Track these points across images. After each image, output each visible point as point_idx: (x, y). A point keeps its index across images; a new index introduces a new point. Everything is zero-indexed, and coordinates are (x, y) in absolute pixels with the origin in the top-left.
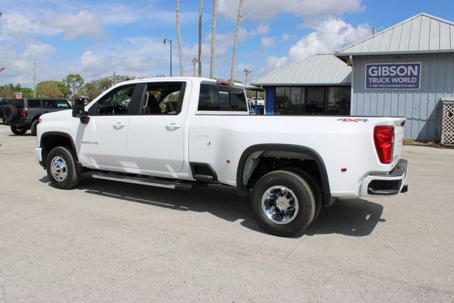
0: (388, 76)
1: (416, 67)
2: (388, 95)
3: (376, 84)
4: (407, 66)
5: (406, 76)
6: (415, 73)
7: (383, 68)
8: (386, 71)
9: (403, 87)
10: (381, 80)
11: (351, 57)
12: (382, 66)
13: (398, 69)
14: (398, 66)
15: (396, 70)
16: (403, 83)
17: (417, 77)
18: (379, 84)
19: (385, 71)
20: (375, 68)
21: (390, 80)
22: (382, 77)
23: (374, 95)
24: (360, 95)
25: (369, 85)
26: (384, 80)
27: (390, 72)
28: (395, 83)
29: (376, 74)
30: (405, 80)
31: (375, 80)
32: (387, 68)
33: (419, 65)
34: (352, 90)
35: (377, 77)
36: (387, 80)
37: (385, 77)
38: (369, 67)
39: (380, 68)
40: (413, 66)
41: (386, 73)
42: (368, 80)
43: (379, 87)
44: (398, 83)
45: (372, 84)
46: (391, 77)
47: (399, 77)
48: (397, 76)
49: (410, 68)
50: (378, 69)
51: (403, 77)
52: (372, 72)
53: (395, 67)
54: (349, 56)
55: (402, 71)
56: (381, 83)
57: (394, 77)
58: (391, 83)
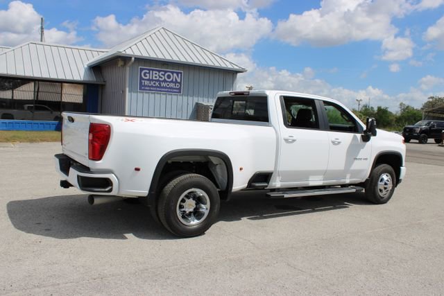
0: (158, 81)
1: (180, 75)
2: (158, 96)
3: (148, 86)
4: (173, 73)
5: (172, 82)
6: (179, 80)
7: (154, 72)
8: (157, 75)
9: (170, 91)
10: (152, 83)
11: (133, 59)
12: (153, 70)
13: (166, 75)
14: (166, 72)
15: (164, 75)
16: (170, 88)
17: (180, 83)
18: (150, 87)
19: (155, 75)
20: (148, 71)
21: (160, 84)
22: (153, 80)
23: (146, 95)
24: (134, 95)
25: (142, 88)
26: (154, 84)
27: (160, 77)
28: (163, 87)
29: (148, 78)
30: (172, 85)
31: (147, 83)
32: (158, 73)
33: (181, 73)
34: (127, 89)
35: (149, 80)
36: (157, 84)
37: (155, 80)
38: (142, 70)
39: (151, 72)
40: (177, 73)
41: (156, 77)
42: (141, 83)
43: (150, 90)
44: (166, 88)
45: (145, 86)
46: (160, 81)
47: (167, 82)
48: (165, 81)
49: (175, 75)
50: (149, 73)
51: (170, 82)
52: (145, 75)
53: (163, 73)
54: (131, 58)
55: (169, 76)
56: (152, 86)
57: (162, 81)
58: (160, 87)
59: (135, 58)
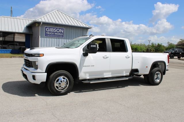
0: (53, 32)
1: (63, 30)
2: (53, 39)
4: (60, 29)
5: (59, 32)
6: (62, 32)
7: (52, 29)
8: (53, 30)
9: (58, 37)
10: (51, 33)
12: (51, 28)
13: (57, 30)
14: (57, 28)
15: (56, 30)
17: (63, 33)
18: (50, 35)
19: (52, 30)
20: (49, 28)
21: (54, 34)
22: (51, 32)
23: (48, 39)
24: (43, 39)
25: (46, 35)
26: (52, 33)
27: (54, 31)
28: (56, 35)
29: (49, 31)
30: (60, 34)
31: (48, 33)
32: (53, 29)
33: (63, 29)
34: (40, 36)
35: (49, 32)
36: (53, 33)
38: (46, 28)
39: (50, 28)
40: (62, 29)
41: (52, 31)
42: (46, 33)
43: (50, 36)
44: (57, 35)
45: (47, 34)
49: (61, 30)
50: (49, 29)
51: (58, 33)
52: (47, 30)
53: (56, 29)
54: (41, 23)
55: (58, 30)
56: (51, 35)
57: (55, 32)
58: (54, 35)
59: (43, 23)
